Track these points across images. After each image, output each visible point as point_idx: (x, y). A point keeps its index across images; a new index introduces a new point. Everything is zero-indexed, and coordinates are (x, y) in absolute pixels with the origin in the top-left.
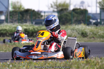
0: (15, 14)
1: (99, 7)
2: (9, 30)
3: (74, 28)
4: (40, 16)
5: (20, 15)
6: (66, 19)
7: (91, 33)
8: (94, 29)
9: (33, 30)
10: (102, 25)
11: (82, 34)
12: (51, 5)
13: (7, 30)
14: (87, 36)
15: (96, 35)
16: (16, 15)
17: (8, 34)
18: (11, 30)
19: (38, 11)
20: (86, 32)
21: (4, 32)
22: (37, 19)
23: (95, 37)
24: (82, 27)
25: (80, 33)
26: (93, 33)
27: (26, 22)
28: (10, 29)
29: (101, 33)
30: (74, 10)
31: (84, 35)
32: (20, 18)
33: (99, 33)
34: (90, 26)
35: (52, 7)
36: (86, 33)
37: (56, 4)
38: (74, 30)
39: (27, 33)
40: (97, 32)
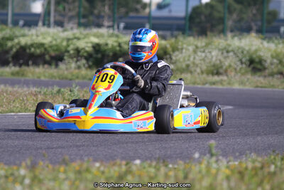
2: (51, 47)
3: (229, 45)
4: (139, 6)
5: (85, 4)
6: (209, 18)
7: (276, 61)
9: (118, 49)
11: (251, 62)
13: (46, 46)
14: (265, 69)
16: (74, 2)
17: (47, 57)
18: (57, 45)
20: (260, 57)
21: (38, 51)
22: (132, 14)
24: (252, 43)
25: (244, 60)
26: (281, 62)
27: (99, 26)
28: (54, 43)
31: (255, 65)
34: (273, 42)
36: (261, 61)
38: (228, 52)
39: (99, 56)
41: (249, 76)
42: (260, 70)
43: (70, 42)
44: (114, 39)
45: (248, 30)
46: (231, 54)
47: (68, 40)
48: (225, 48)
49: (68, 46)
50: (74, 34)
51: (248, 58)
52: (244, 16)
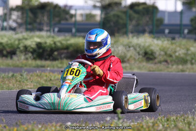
2: (7, 45)
3: (131, 42)
4: (68, 16)
5: (30, 14)
6: (116, 23)
7: (162, 53)
8: (168, 46)
9: (53, 46)
11: (146, 53)
13: (4, 45)
14: (155, 58)
15: (171, 56)
17: (5, 52)
18: (11, 44)
19: (66, 6)
20: (152, 51)
22: (63, 22)
23: (169, 61)
24: (146, 41)
25: (141, 53)
26: (166, 54)
27: (41, 30)
28: (9, 42)
29: (180, 52)
31: (148, 56)
32: (29, 20)
33: (177, 54)
34: (160, 40)
36: (152, 53)
38: (129, 47)
39: (41, 51)
40: (173, 51)
41: (144, 64)
42: (151, 59)
43: (20, 42)
44: (51, 39)
45: (143, 32)
46: (132, 48)
47: (19, 40)
48: (128, 45)
49: (19, 44)
50: (23, 36)
51: (143, 51)
52: (140, 22)
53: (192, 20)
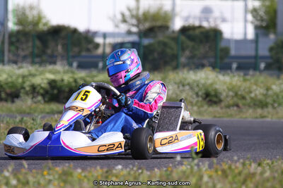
0: (23, 39)
1: (252, 22)
2: (7, 84)
3: (185, 79)
4: (90, 46)
5: (38, 43)
6: (163, 54)
7: (231, 93)
8: (239, 84)
9: (73, 84)
10: (261, 71)
11: (207, 95)
12: (123, 15)
13: (2, 83)
14: (220, 101)
15: (244, 98)
16: (27, 41)
17: (3, 95)
18: (12, 82)
19: (88, 32)
20: (216, 90)
22: (84, 53)
23: (241, 105)
24: (206, 77)
25: (200, 93)
26: (236, 94)
27: (55, 63)
28: (10, 80)
29: (257, 92)
30: (184, 30)
31: (211, 97)
32: (36, 51)
33: (253, 95)
35: (124, 21)
36: (217, 94)
37: (134, 13)
38: (183, 86)
39: (55, 92)
40: (247, 90)
41: (206, 107)
42: (215, 103)
43: (26, 79)
44: (70, 75)
45: (202, 66)
46: (187, 87)
47: (24, 77)
48: (181, 82)
49: (24, 82)
50: (29, 71)
51: (203, 91)
52: (197, 52)
53: (271, 49)
